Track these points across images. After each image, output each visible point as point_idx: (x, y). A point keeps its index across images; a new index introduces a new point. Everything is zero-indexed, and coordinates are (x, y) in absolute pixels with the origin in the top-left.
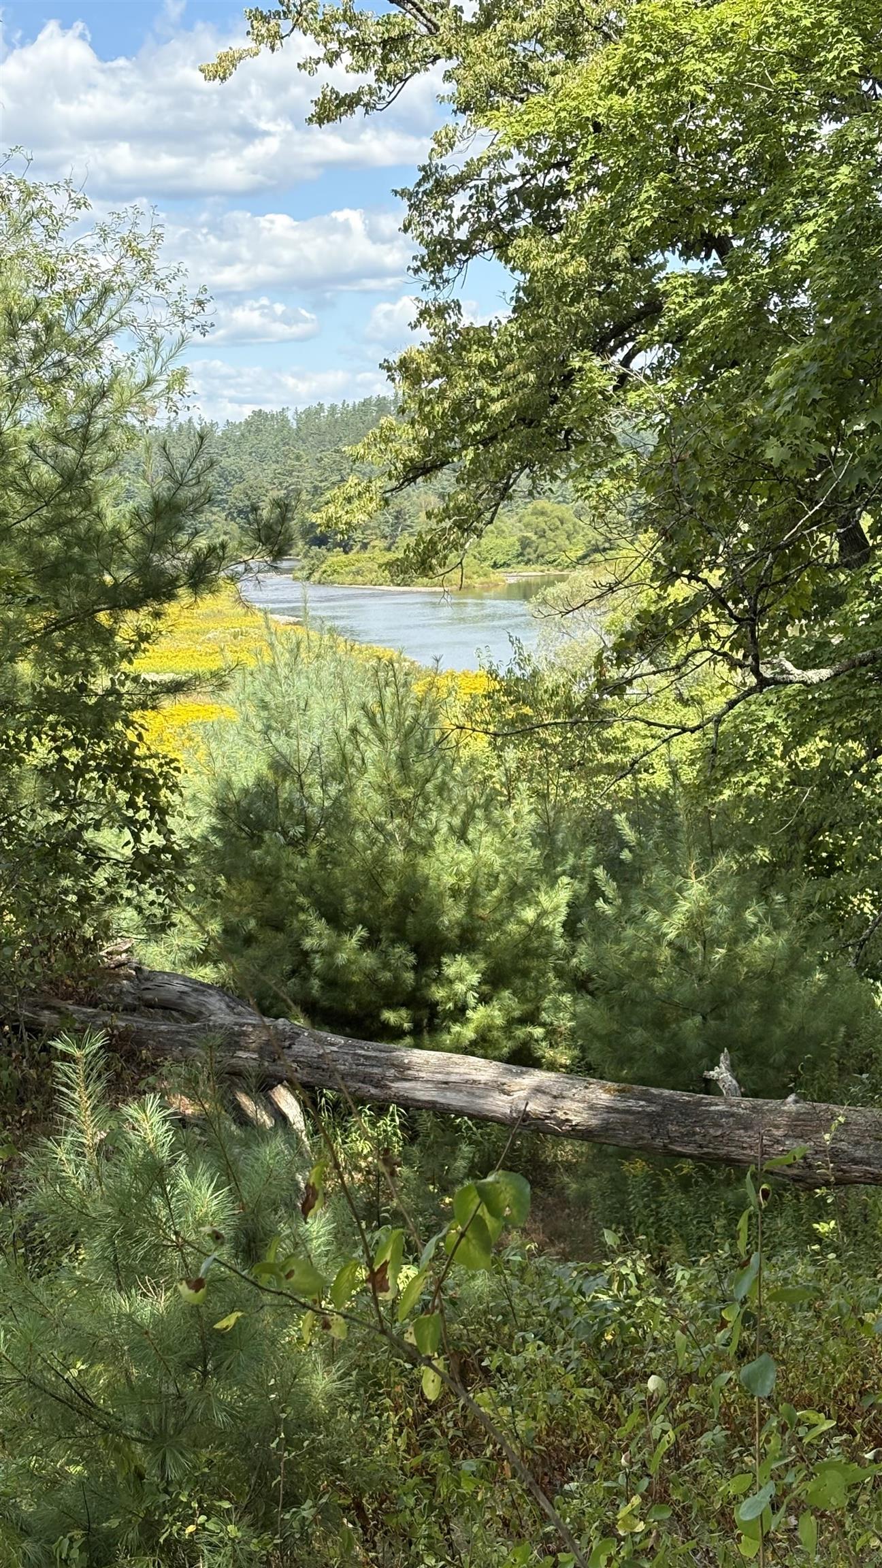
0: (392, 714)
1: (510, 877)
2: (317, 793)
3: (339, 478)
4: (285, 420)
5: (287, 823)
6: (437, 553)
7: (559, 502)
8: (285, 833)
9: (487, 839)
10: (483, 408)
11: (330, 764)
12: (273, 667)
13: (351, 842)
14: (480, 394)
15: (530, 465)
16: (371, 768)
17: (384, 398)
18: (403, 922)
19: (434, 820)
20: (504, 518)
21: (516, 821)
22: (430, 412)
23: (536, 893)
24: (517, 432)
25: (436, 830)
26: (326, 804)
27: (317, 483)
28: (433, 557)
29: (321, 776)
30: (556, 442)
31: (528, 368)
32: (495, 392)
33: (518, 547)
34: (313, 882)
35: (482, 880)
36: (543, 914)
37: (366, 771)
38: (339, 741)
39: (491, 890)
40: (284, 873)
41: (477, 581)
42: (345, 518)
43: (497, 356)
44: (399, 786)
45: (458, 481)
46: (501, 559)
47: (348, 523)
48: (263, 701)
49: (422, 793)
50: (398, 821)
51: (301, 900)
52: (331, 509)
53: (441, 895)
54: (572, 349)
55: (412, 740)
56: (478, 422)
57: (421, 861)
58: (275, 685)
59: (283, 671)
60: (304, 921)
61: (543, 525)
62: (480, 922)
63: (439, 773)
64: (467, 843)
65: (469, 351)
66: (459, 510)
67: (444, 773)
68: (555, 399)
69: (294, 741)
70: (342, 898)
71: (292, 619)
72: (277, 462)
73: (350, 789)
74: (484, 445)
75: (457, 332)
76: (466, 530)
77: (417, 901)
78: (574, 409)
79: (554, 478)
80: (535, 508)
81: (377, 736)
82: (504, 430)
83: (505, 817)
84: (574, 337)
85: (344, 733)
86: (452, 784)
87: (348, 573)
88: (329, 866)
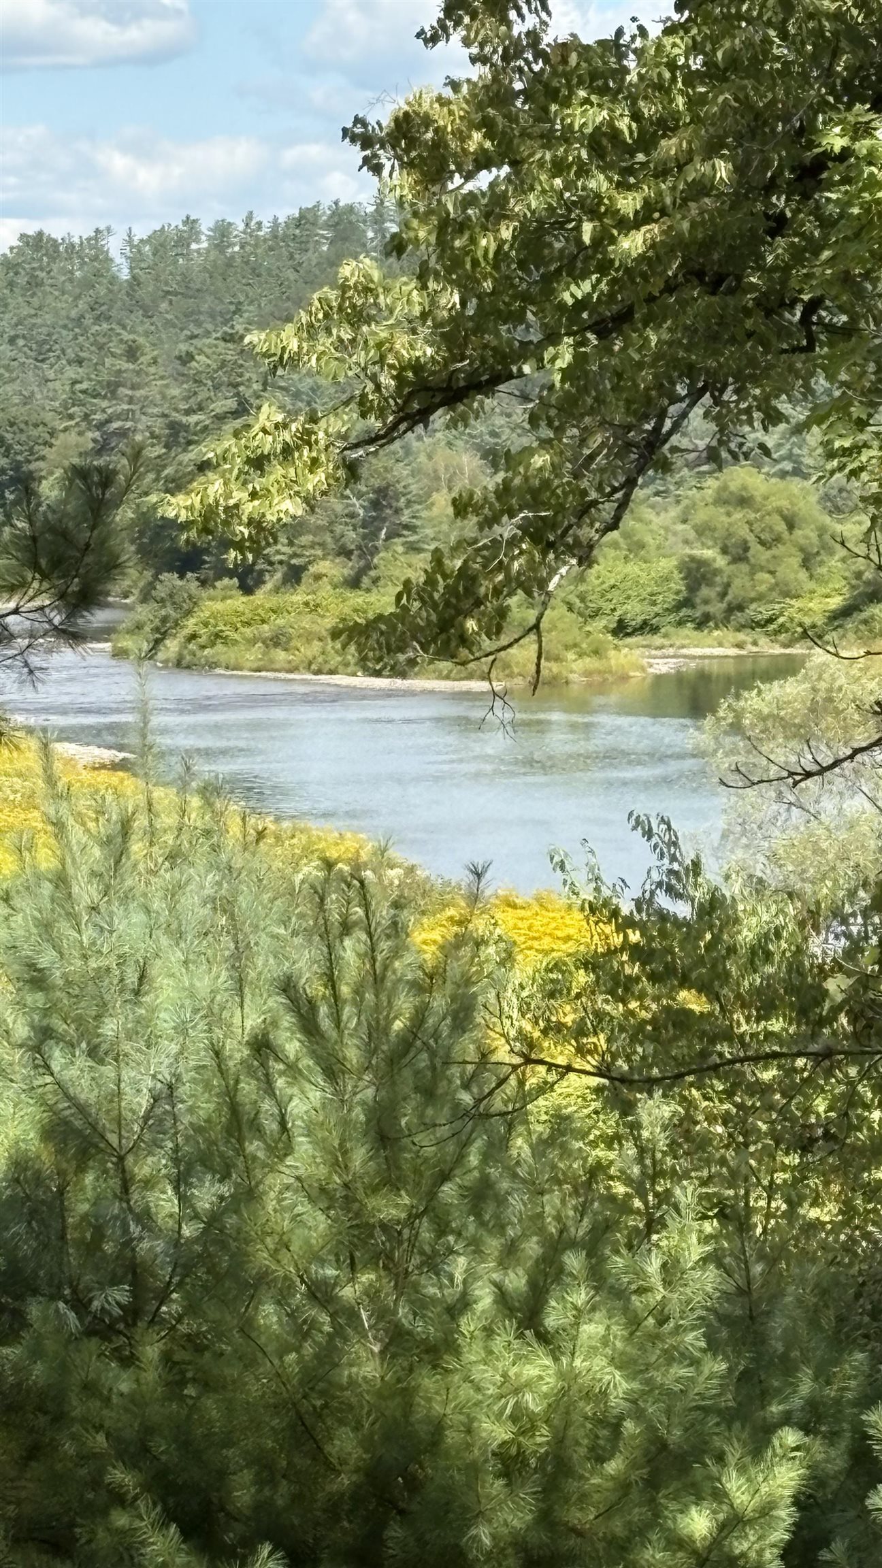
0: (358, 1003)
1: (651, 1428)
2: (165, 1202)
3: (232, 404)
4: (100, 258)
5: (88, 1278)
6: (478, 603)
7: (783, 475)
8: (80, 1304)
9: (592, 1330)
10: (598, 242)
11: (198, 1130)
12: (61, 880)
13: (247, 1327)
14: (592, 207)
15: (715, 386)
16: (303, 1145)
17: (350, 209)
18: (375, 1537)
19: (459, 1277)
20: (648, 514)
21: (667, 1283)
22: (465, 251)
23: (714, 1469)
24: (683, 303)
25: (464, 1303)
26: (187, 1231)
27: (176, 416)
28: (468, 614)
29: (176, 1161)
30: (783, 332)
31: (712, 150)
32: (628, 204)
33: (678, 584)
34: (148, 1431)
35: (580, 1433)
36: (733, 1523)
37: (289, 1150)
38: (222, 1071)
39: (602, 1460)
40: (77, 1406)
41: (575, 668)
42: (249, 508)
43: (636, 116)
44: (374, 1190)
45: (534, 420)
46: (635, 611)
47: (256, 523)
48: (32, 966)
49: (430, 1208)
50: (367, 1277)
51: (121, 1476)
52: (215, 487)
53: (473, 1470)
54: (823, 106)
55: (407, 1073)
56: (584, 275)
57: (428, 1382)
58: (64, 928)
59: (85, 892)
60: (122, 1532)
61: (744, 532)
62: (573, 1541)
63: (474, 1160)
64: (544, 1338)
65: (567, 103)
66: (536, 494)
67: (486, 1158)
68: (779, 225)
69: (108, 1071)
70: (222, 1474)
71: (108, 755)
72: (80, 362)
73: (249, 1195)
74: (601, 335)
75: (539, 54)
76: (551, 545)
77: (414, 1485)
78: (826, 254)
79: (773, 418)
80: (724, 488)
81: (318, 1059)
82: (651, 299)
83: (641, 1274)
84: (829, 72)
85: (237, 1052)
86: (505, 1185)
87: (252, 642)
88: (190, 1391)
